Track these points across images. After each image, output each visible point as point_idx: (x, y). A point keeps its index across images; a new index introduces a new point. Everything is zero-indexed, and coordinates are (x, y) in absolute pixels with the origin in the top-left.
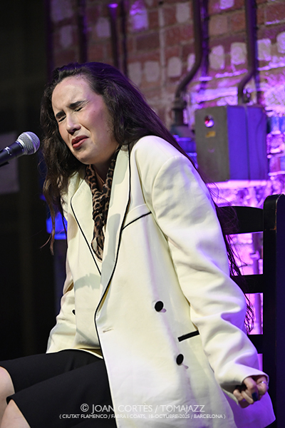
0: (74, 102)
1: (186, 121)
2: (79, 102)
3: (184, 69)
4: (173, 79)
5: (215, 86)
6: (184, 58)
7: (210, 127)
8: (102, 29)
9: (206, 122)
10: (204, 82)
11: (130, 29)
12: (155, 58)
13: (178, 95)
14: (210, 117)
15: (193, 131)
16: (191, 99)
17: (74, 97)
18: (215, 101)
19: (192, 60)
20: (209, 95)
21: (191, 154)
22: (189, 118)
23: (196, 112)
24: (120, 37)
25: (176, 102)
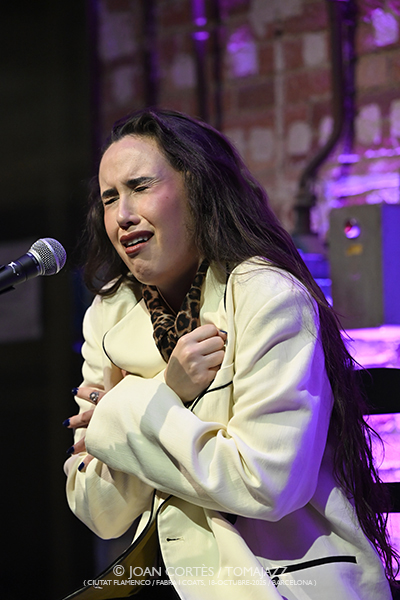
0: (136, 177)
1: (315, 227)
2: (143, 179)
3: (315, 142)
4: (296, 158)
5: (364, 171)
6: (315, 124)
7: (354, 239)
8: (181, 74)
9: (347, 229)
10: (347, 165)
11: (228, 75)
12: (267, 122)
13: (303, 184)
14: (354, 221)
15: (326, 245)
16: (324, 191)
17: (136, 169)
18: (363, 195)
19: (327, 127)
20: (354, 186)
21: (321, 282)
22: (320, 222)
23: (332, 213)
24: (211, 87)
25: (300, 196)
